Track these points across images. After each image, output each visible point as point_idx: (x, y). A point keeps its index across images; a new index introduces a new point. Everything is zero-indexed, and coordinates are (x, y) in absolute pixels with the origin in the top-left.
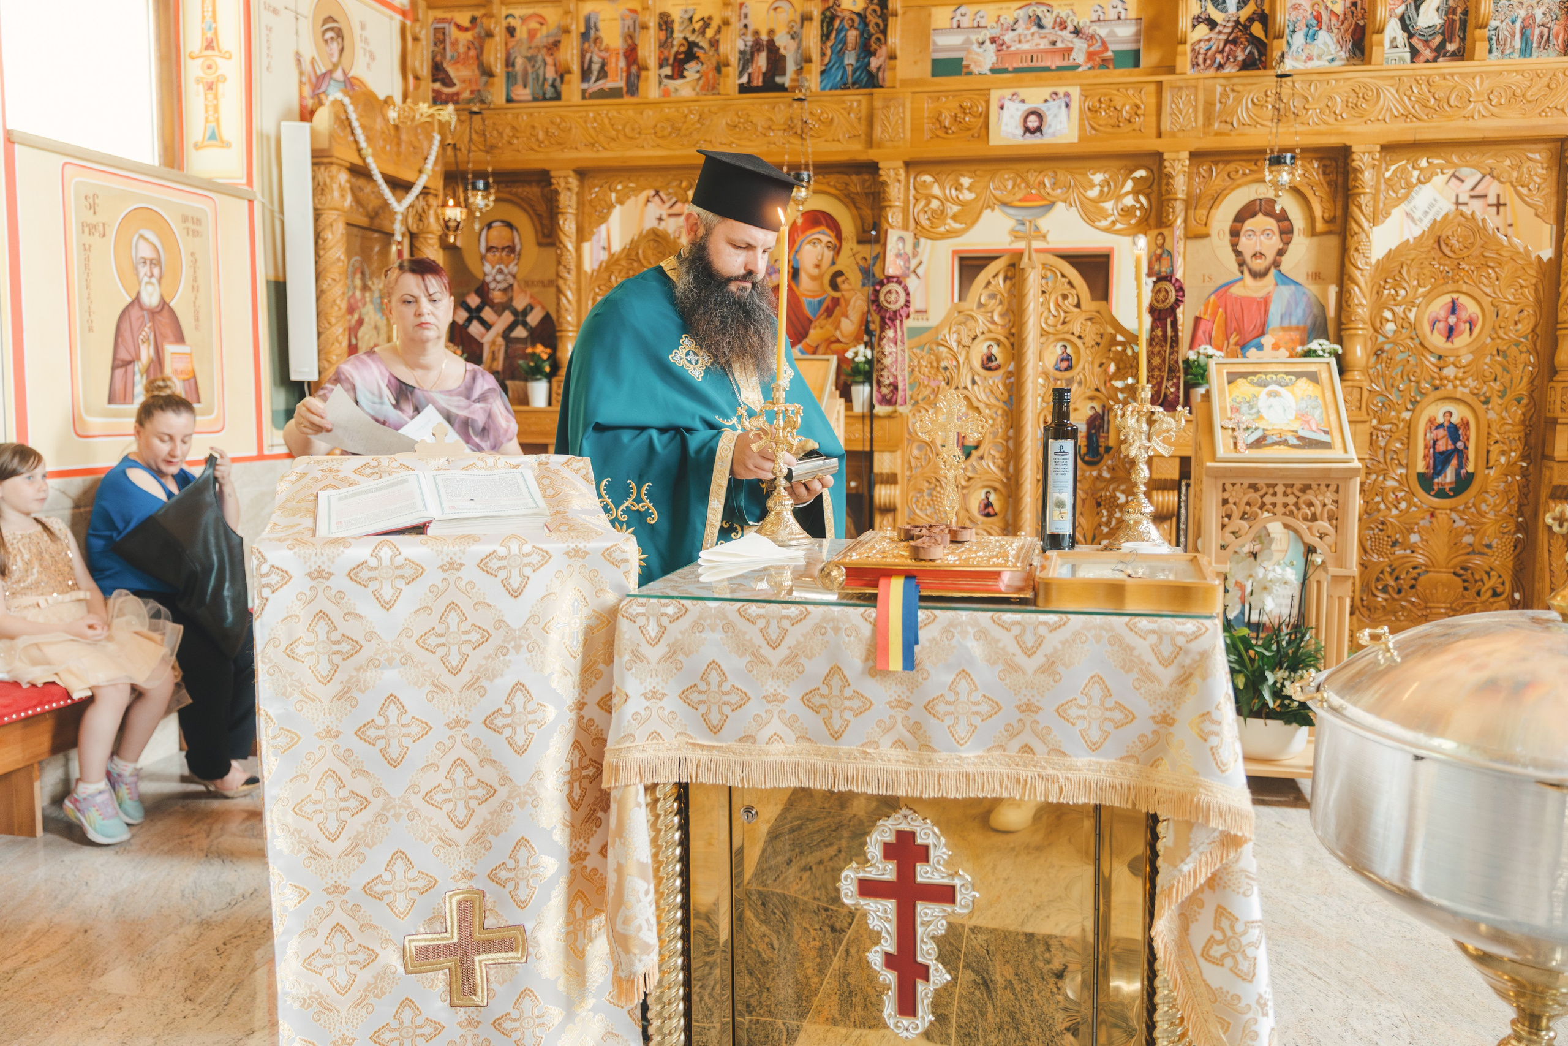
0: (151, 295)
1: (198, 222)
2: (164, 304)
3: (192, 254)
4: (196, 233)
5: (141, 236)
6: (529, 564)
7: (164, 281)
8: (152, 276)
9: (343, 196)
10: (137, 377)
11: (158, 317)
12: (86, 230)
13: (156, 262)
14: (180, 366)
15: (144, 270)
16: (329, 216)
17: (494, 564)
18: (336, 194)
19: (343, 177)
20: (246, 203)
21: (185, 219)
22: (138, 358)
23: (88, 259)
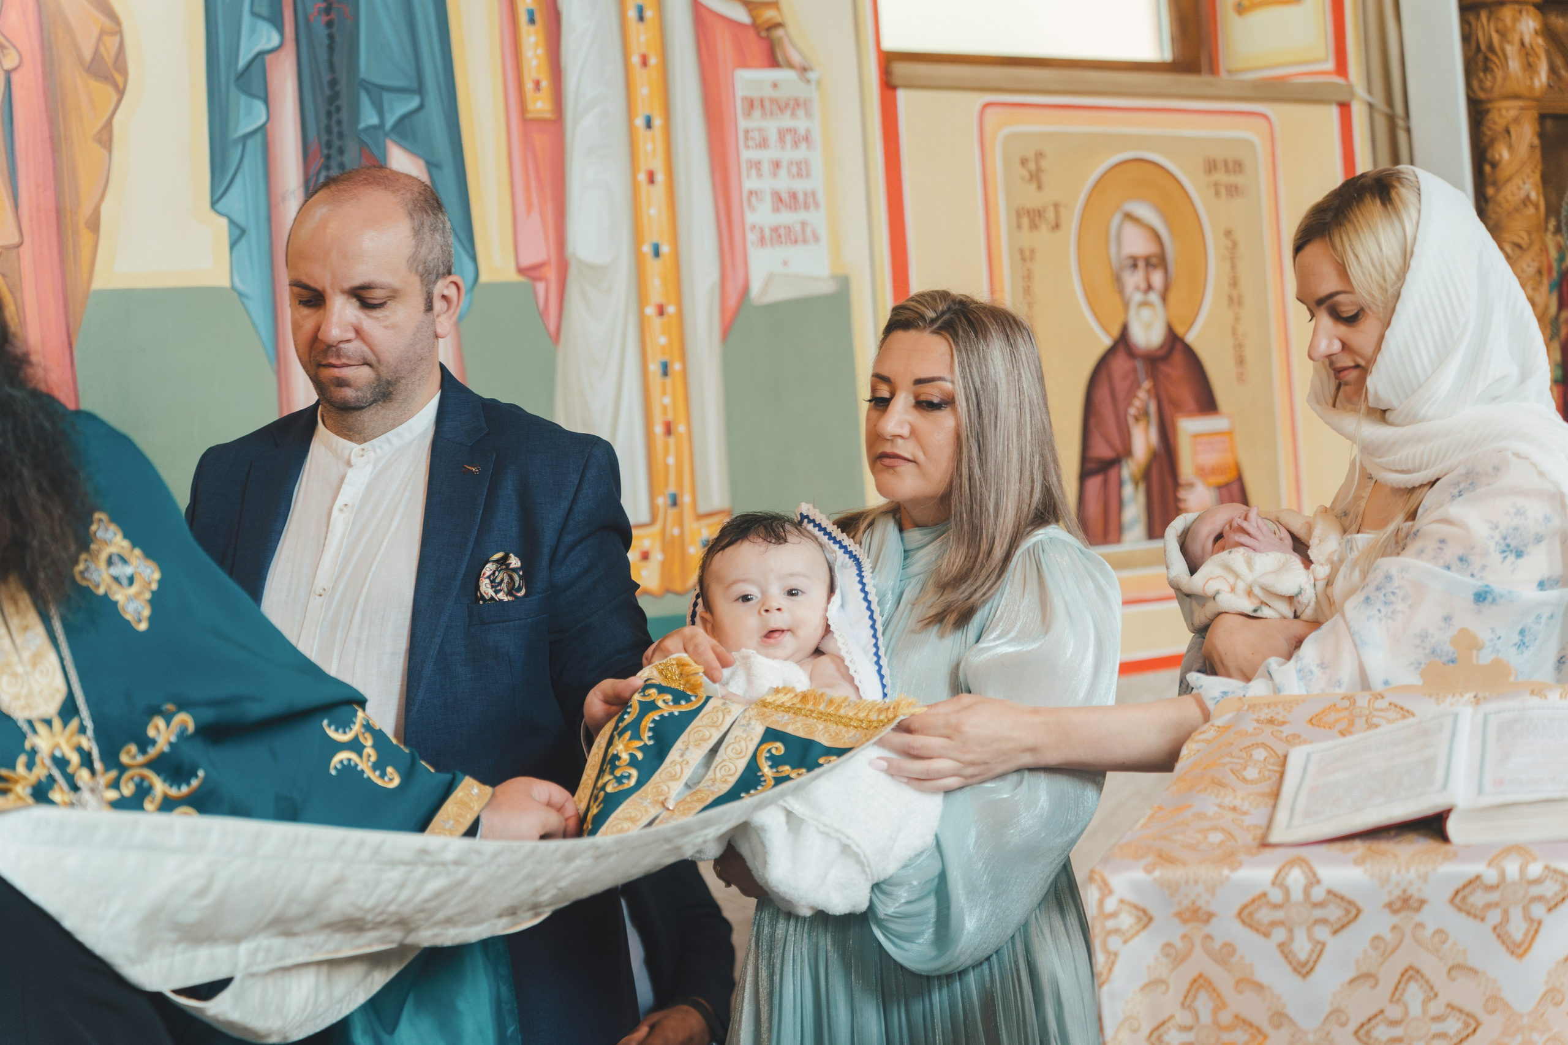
0: (1148, 326)
1: (1238, 167)
2: (1174, 341)
3: (1228, 233)
4: (1234, 190)
5: (1129, 216)
6: (1540, 898)
7: (1172, 296)
8: (1149, 288)
9: (1529, 67)
10: (1128, 490)
11: (1165, 368)
12: (1025, 222)
13: (1157, 261)
14: (1210, 458)
15: (1133, 280)
16: (1504, 113)
17: (1478, 899)
18: (1514, 65)
19: (1528, 25)
20: (1333, 113)
21: (1211, 166)
22: (1128, 452)
23: (1029, 276)
